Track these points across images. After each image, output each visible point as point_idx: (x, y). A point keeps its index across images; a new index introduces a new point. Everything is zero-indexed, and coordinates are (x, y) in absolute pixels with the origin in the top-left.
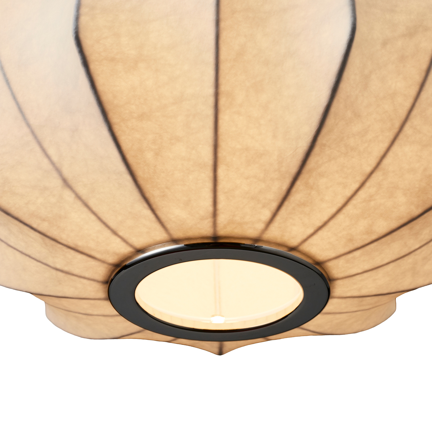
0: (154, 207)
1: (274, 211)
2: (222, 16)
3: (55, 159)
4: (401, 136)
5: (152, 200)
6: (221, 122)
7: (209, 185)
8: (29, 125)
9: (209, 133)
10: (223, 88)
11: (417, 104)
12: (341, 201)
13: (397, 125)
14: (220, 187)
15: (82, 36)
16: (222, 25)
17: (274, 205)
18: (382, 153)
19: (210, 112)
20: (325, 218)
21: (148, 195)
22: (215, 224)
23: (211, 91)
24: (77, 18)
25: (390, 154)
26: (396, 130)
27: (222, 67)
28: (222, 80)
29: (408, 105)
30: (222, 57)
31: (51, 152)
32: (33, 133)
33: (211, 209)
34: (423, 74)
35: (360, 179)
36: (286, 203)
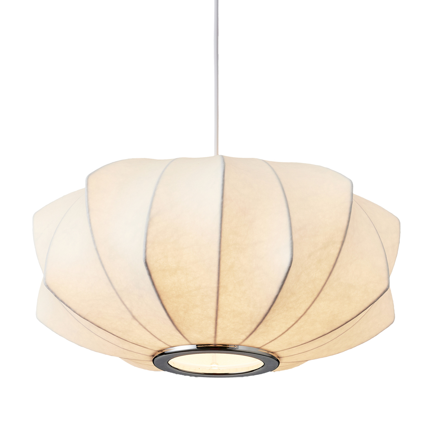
0: (183, 333)
1: (248, 336)
2: (222, 249)
3: (128, 306)
4: (318, 299)
5: (181, 331)
6: (220, 299)
7: (213, 326)
8: (114, 289)
9: (214, 304)
10: (221, 284)
11: (327, 283)
12: (284, 329)
13: (316, 294)
14: (218, 327)
15: (148, 261)
16: (222, 253)
17: (248, 334)
18: (307, 307)
19: (215, 295)
20: (276, 337)
21: (179, 329)
22: (215, 340)
23: (215, 285)
24: (146, 251)
25: (312, 307)
26: (315, 297)
27: (221, 274)
28: (221, 280)
29: (322, 284)
30: (222, 269)
31: (127, 303)
32: (117, 293)
33: (213, 335)
34: (331, 267)
35: (295, 320)
36: (254, 333)
